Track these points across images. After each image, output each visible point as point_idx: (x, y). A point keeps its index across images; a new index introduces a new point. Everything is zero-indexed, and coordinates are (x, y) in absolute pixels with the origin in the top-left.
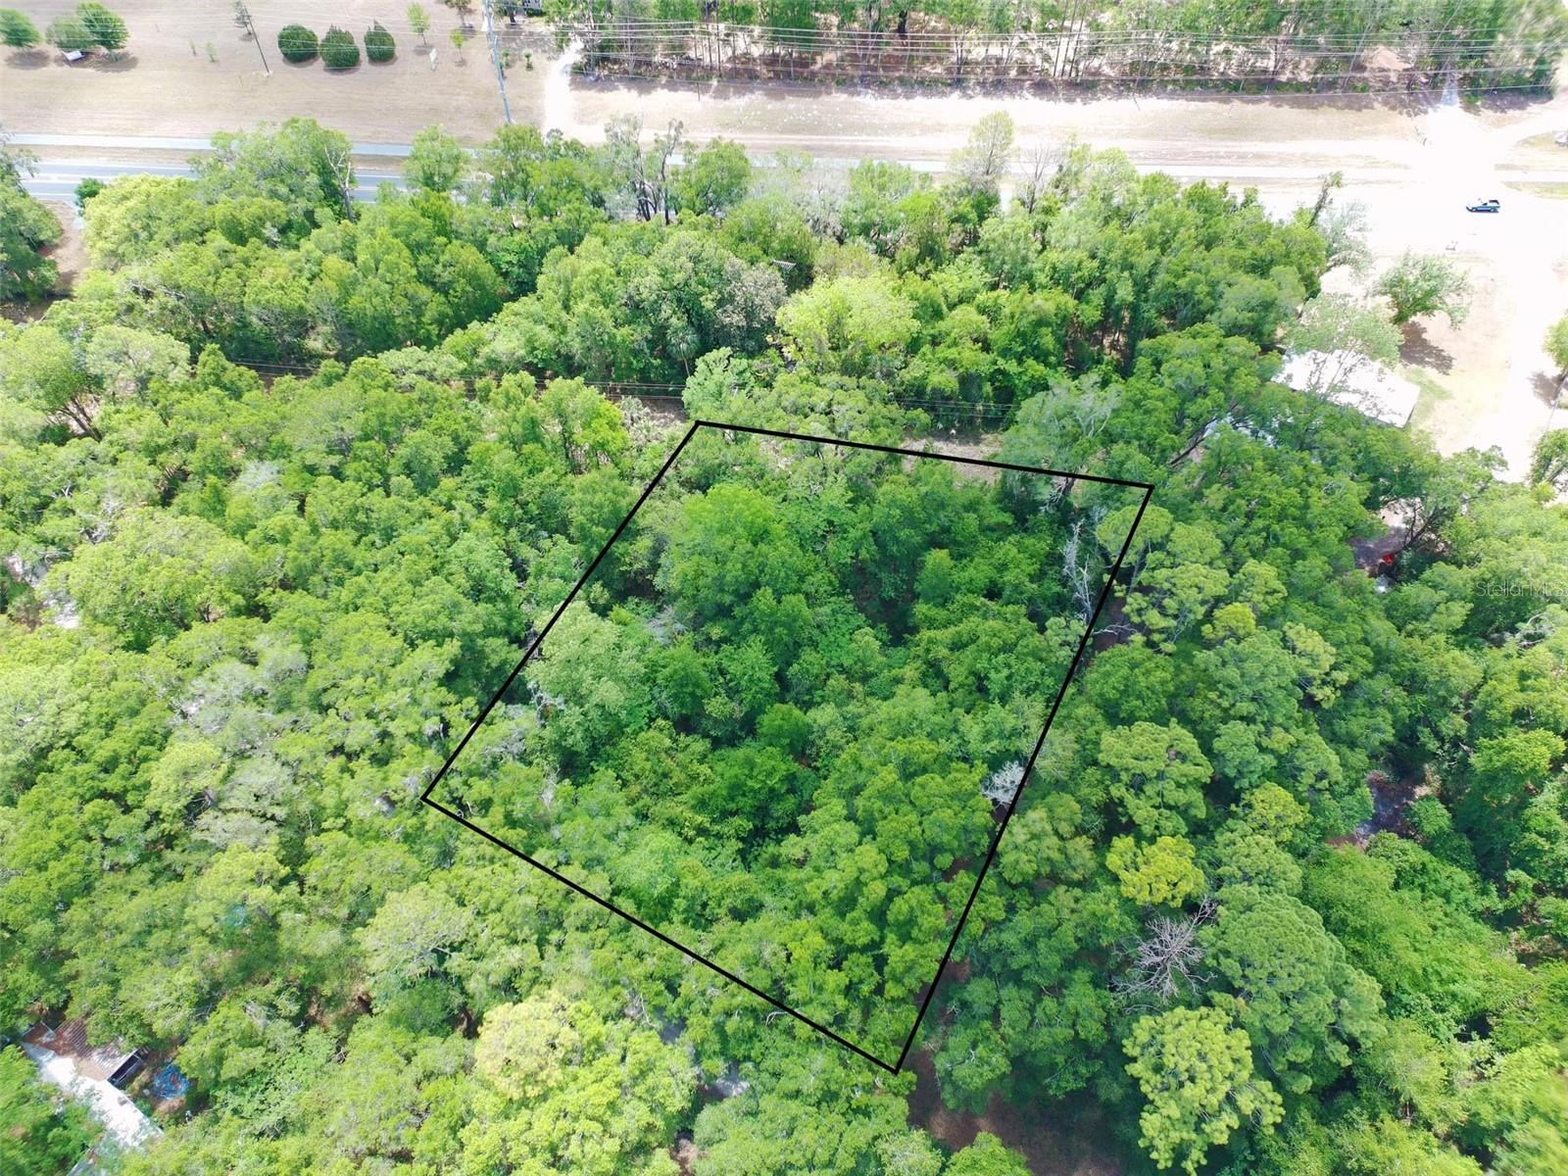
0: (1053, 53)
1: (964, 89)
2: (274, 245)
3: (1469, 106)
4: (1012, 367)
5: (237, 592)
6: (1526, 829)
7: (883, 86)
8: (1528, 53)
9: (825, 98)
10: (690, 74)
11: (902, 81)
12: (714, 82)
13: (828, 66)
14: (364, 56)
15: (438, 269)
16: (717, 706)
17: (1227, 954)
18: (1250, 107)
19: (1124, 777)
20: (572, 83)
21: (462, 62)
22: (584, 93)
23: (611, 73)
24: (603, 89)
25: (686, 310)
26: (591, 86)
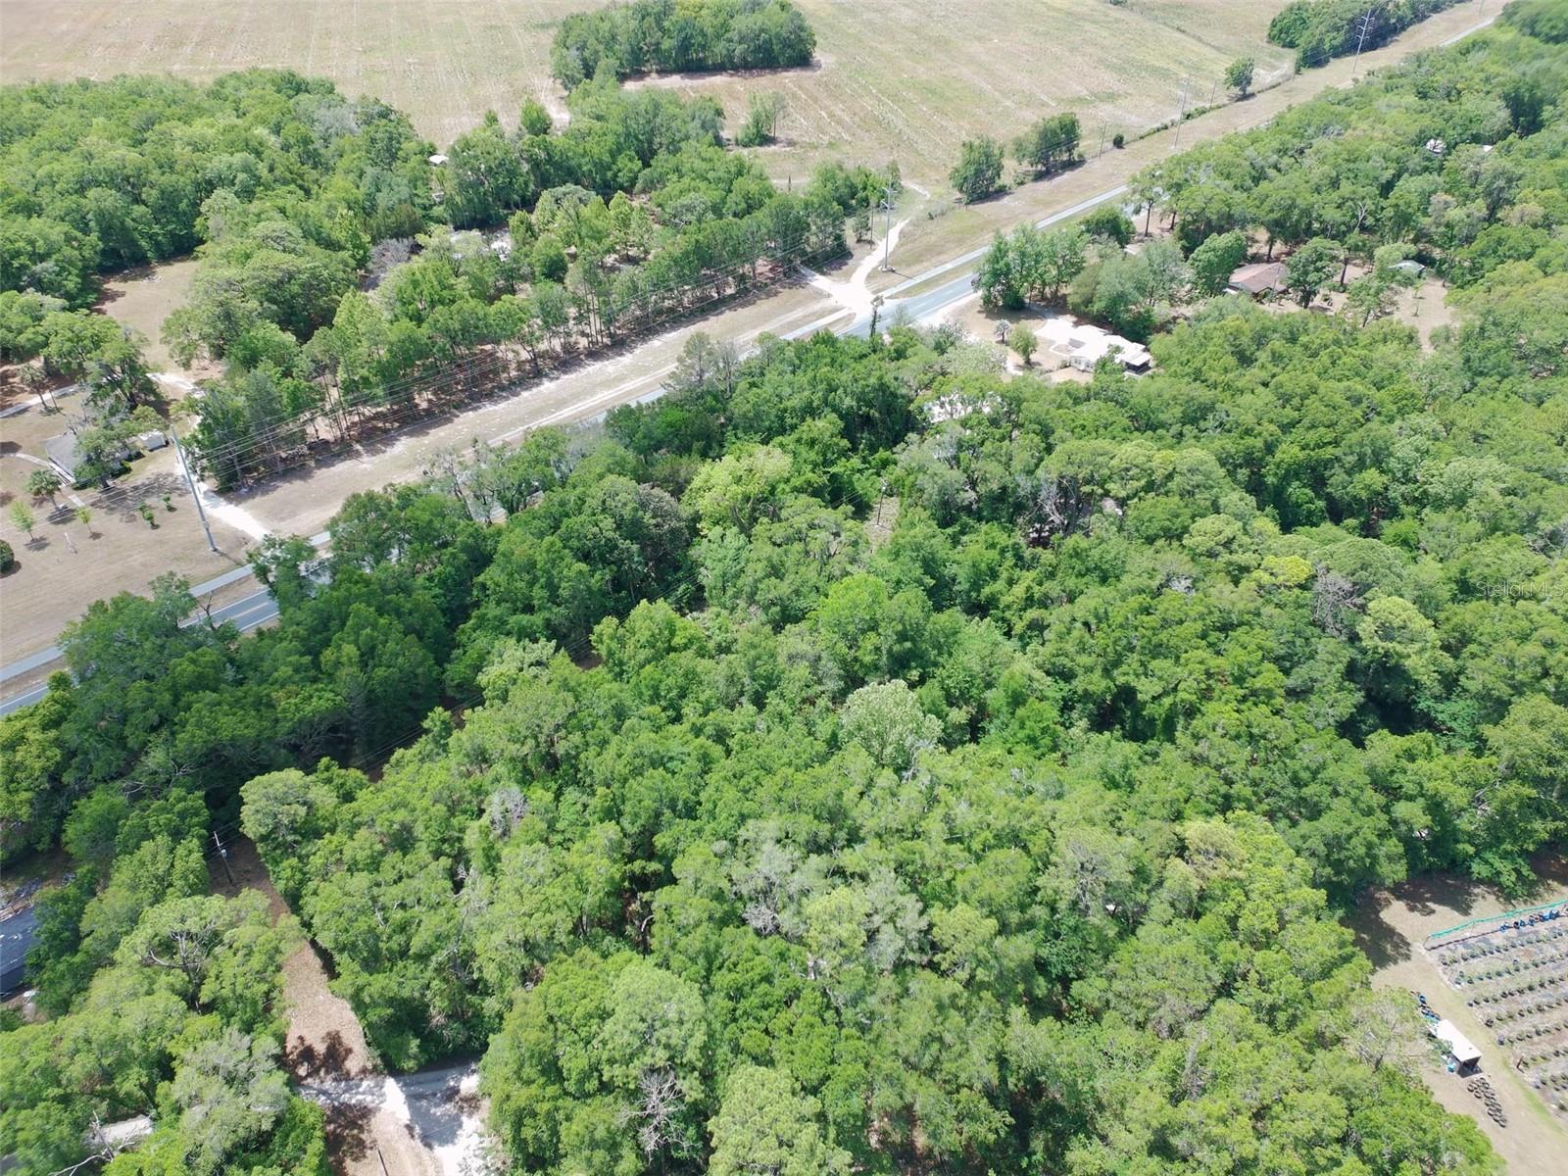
1: (546, 376)
4: (835, 469)
8: (828, 235)
9: (456, 420)
10: (329, 452)
11: (501, 389)
13: (430, 402)
16: (958, 716)
19: (1220, 549)
20: (230, 501)
21: (96, 536)
22: (251, 502)
23: (258, 481)
24: (265, 493)
25: (633, 538)
26: (252, 492)
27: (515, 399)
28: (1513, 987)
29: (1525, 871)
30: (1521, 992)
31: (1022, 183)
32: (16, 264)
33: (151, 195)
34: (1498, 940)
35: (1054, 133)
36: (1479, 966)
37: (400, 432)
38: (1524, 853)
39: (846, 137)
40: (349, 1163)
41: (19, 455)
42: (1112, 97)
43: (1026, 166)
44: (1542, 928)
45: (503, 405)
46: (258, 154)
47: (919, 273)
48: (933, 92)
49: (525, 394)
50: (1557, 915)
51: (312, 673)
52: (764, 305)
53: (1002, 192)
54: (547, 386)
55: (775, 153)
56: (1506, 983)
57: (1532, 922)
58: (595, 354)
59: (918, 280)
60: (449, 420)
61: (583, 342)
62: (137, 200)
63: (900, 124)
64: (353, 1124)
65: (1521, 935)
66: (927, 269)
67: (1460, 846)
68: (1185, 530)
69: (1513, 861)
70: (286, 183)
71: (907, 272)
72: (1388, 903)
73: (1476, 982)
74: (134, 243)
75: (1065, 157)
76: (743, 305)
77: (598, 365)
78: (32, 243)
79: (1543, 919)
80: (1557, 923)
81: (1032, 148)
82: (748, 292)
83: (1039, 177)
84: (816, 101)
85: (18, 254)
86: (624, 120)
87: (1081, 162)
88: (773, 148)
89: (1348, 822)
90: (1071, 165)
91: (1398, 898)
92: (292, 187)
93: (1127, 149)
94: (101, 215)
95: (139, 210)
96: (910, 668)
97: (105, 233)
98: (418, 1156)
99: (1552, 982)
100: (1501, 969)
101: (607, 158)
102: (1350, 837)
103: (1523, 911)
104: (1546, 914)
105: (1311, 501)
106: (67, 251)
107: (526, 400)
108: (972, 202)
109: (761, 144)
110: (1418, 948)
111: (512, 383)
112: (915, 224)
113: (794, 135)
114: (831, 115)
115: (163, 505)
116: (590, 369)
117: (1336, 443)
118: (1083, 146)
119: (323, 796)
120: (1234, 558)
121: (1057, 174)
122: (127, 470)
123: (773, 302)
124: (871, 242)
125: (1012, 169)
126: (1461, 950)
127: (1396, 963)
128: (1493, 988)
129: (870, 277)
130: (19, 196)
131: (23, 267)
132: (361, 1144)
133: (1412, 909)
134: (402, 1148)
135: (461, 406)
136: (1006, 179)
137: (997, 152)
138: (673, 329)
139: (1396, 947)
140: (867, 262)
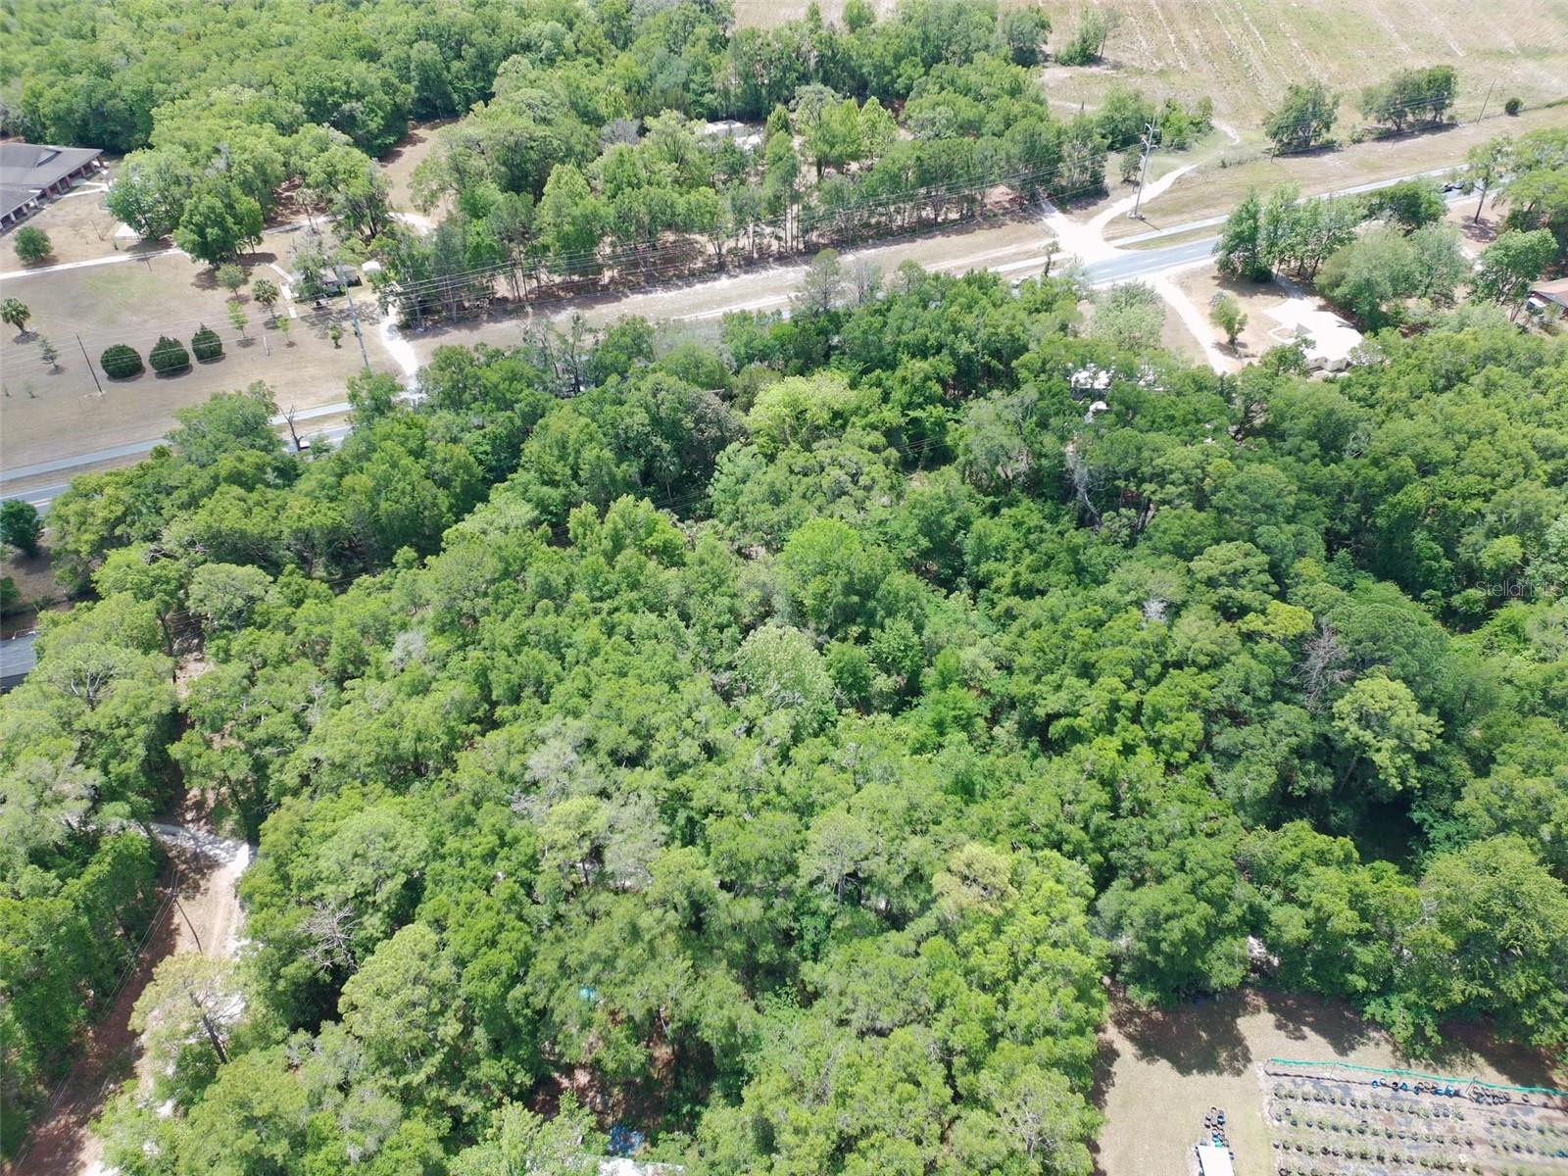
0: (782, 234)
1: (727, 272)
2: (277, 487)
3: (1064, 211)
4: (918, 413)
5: (469, 723)
6: (1419, 561)
7: (666, 283)
8: (1084, 169)
9: (624, 300)
10: (504, 308)
11: (679, 277)
12: (529, 309)
13: (612, 279)
14: (193, 359)
15: (437, 467)
16: (883, 683)
17: (1359, 642)
18: (930, 242)
19: (1223, 580)
20: (405, 336)
21: (291, 344)
22: (421, 341)
23: (435, 323)
24: (436, 335)
25: (667, 437)
26: (424, 335)
27: (687, 290)
28: (1340, 1147)
29: (1429, 1031)
30: (1350, 1156)
31: (1359, 141)
32: (330, 100)
33: (469, 52)
34: (1361, 1094)
35: (1418, 87)
36: (1317, 1111)
37: (570, 302)
38: (1431, 1010)
39: (1183, 66)
40: (180, 899)
41: (273, 266)
42: (1543, 53)
43: (1372, 123)
44: (1427, 1101)
45: (673, 294)
46: (570, 26)
47: (1172, 225)
48: (1317, 27)
49: (699, 287)
50: (1457, 1094)
51: (332, 493)
52: (981, 236)
53: (1328, 147)
54: (723, 283)
55: (1093, 75)
56: (1337, 1142)
57: (1418, 1090)
58: (783, 259)
59: (1165, 232)
60: (618, 299)
61: (775, 246)
62: (459, 57)
63: (1254, 58)
64: (200, 871)
65: (1394, 1098)
66: (1184, 221)
67: (1351, 977)
68: (1199, 551)
69: (1418, 1015)
70: (588, 54)
71: (1156, 223)
72: (1257, 1010)
73: (1302, 1126)
74: (446, 96)
75: (1429, 117)
76: (959, 232)
77: (782, 270)
78: (348, 83)
79: (1436, 1092)
80: (1450, 1102)
81: (1381, 101)
82: (973, 218)
83: (1385, 136)
84: (1171, 22)
85: (333, 92)
86: (925, 23)
87: (1451, 126)
88: (1094, 69)
89: (1175, 902)
90: (1435, 127)
91: (1271, 1010)
92: (590, 60)
93: (1522, 118)
94: (422, 66)
95: (456, 65)
96: (854, 622)
97: (425, 83)
98: (231, 912)
99: (1396, 1160)
100: (1340, 1124)
101: (889, 62)
102: (1169, 918)
103: (1417, 1074)
104: (1442, 1087)
105: (1436, 558)
106: (379, 95)
107: (697, 293)
108: (1282, 154)
109: (1082, 64)
110: (1257, 1069)
111: (692, 274)
112: (1200, 171)
113: (1124, 58)
114: (1179, 41)
115: (352, 330)
116: (771, 272)
117: (1486, 497)
118: (1459, 105)
119: (274, 597)
120: (1237, 594)
121: (1411, 135)
122: (341, 294)
123: (995, 233)
124: (1137, 184)
125: (1348, 121)
126: (1309, 1088)
127: (1220, 1073)
128: (1317, 1139)
129: (1112, 222)
130: (364, 42)
131: (337, 105)
132: (197, 887)
133: (1279, 1027)
134: (223, 901)
135: (636, 288)
136: (1337, 133)
137: (1329, 100)
138: (874, 246)
139: (1234, 1058)
140: (1120, 204)
